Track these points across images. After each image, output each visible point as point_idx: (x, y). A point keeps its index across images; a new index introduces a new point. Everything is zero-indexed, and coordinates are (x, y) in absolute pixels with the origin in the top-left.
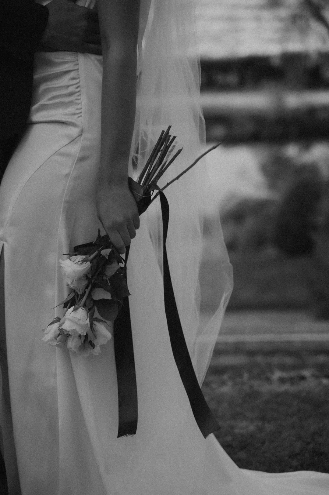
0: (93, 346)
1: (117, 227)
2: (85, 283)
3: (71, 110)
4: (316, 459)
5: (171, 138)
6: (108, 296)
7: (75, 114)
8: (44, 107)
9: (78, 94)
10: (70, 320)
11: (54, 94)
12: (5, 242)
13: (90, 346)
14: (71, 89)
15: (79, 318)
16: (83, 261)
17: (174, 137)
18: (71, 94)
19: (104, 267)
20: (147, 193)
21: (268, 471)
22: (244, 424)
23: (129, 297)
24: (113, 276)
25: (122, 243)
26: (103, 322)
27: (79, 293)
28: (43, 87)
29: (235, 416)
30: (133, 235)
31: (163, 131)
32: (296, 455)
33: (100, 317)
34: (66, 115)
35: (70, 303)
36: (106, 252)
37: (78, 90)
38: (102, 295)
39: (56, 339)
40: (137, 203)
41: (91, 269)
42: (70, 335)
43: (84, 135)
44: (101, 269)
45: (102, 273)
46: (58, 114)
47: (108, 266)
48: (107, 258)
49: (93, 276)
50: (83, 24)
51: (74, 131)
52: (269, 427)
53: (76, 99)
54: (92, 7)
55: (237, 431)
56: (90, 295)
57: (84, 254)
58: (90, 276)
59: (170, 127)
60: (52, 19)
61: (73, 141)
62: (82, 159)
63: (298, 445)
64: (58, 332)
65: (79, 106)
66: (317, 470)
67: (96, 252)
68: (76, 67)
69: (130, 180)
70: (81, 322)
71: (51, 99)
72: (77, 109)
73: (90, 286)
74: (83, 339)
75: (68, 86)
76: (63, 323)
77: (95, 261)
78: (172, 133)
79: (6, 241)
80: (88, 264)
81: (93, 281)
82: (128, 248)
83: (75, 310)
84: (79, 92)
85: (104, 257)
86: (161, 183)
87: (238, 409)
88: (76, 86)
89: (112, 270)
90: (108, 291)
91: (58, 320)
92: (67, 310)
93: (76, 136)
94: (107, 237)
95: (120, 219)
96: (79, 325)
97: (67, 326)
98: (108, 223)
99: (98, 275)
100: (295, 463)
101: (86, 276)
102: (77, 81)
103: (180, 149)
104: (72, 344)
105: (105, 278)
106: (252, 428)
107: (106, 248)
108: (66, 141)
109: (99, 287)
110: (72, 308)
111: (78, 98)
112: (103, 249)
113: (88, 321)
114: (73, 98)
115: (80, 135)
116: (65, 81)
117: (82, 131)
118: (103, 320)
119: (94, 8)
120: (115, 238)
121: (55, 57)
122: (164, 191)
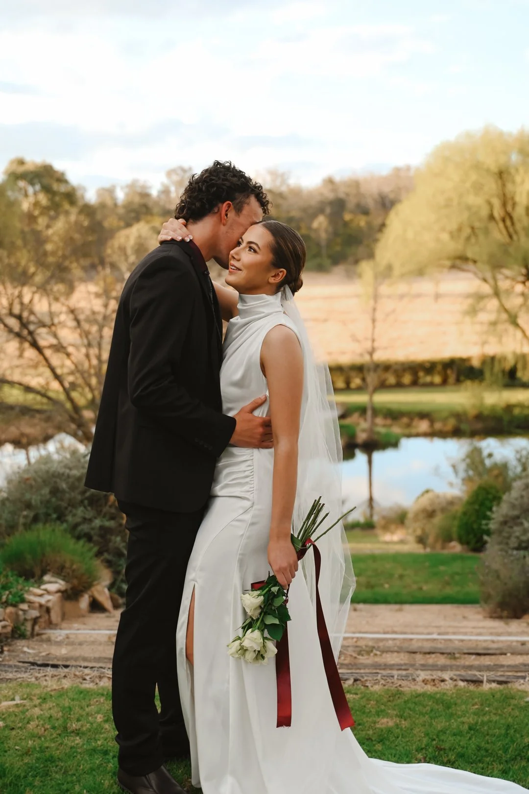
0: (263, 658)
1: (282, 570)
2: (259, 611)
3: (246, 488)
4: (437, 753)
5: (321, 505)
6: (277, 622)
7: (248, 491)
8: (226, 486)
9: (252, 477)
10: (248, 639)
11: (234, 476)
12: (196, 583)
13: (261, 658)
14: (247, 473)
15: (255, 637)
16: (259, 595)
17: (324, 504)
18: (247, 477)
19: (272, 599)
20: (304, 545)
21: (397, 762)
22: (385, 720)
23: (288, 622)
24: (278, 607)
25: (286, 582)
26: (271, 640)
27: (254, 619)
28: (225, 472)
29: (378, 714)
30: (293, 576)
31: (316, 500)
32: (422, 749)
33: (269, 636)
34: (242, 492)
35: (248, 626)
36: (275, 589)
37: (252, 474)
38: (271, 620)
39: (237, 652)
40: (297, 552)
41: (264, 602)
42: (247, 650)
43: (255, 507)
44: (270, 601)
45: (271, 604)
46: (237, 491)
47: (276, 599)
48: (276, 594)
49: (264, 606)
50: (260, 430)
51: (247, 504)
52: (405, 724)
53: (251, 481)
54: (264, 416)
55: (378, 726)
56: (262, 620)
57: (259, 589)
58: (263, 606)
59: (320, 497)
60: (238, 427)
61: (246, 511)
62: (252, 524)
63: (425, 741)
64: (239, 648)
65: (252, 486)
66: (436, 763)
67: (267, 589)
68: (251, 458)
69: (292, 536)
70: (256, 640)
71: (234, 480)
72: (250, 488)
73: (263, 614)
74: (257, 652)
75: (245, 471)
76: (243, 641)
77: (267, 595)
78: (321, 502)
79: (196, 581)
80: (262, 597)
81: (265, 610)
82: (289, 585)
83: (252, 632)
84: (253, 475)
85: (273, 593)
86: (313, 538)
87: (383, 707)
88: (251, 471)
89: (278, 602)
90: (276, 617)
91: (239, 638)
92: (246, 633)
93: (248, 507)
94: (274, 577)
95: (284, 564)
96: (255, 643)
97: (246, 643)
98: (276, 567)
99: (269, 605)
100: (420, 756)
101: (260, 607)
102: (252, 468)
103: (327, 513)
104: (250, 656)
105: (273, 608)
106: (391, 724)
107: (274, 586)
108: (241, 511)
109: (269, 614)
110: (250, 630)
111: (252, 479)
112: (271, 587)
113: (262, 640)
114: (248, 480)
115: (252, 507)
116: (243, 467)
117: (253, 503)
118: (271, 638)
119: (266, 416)
120: (281, 579)
121: (235, 450)
122: (316, 543)
